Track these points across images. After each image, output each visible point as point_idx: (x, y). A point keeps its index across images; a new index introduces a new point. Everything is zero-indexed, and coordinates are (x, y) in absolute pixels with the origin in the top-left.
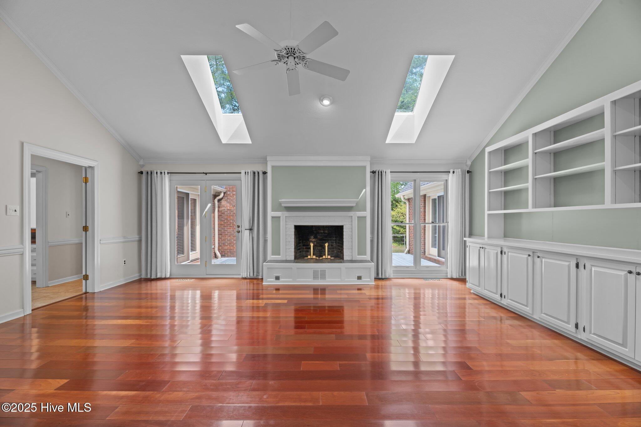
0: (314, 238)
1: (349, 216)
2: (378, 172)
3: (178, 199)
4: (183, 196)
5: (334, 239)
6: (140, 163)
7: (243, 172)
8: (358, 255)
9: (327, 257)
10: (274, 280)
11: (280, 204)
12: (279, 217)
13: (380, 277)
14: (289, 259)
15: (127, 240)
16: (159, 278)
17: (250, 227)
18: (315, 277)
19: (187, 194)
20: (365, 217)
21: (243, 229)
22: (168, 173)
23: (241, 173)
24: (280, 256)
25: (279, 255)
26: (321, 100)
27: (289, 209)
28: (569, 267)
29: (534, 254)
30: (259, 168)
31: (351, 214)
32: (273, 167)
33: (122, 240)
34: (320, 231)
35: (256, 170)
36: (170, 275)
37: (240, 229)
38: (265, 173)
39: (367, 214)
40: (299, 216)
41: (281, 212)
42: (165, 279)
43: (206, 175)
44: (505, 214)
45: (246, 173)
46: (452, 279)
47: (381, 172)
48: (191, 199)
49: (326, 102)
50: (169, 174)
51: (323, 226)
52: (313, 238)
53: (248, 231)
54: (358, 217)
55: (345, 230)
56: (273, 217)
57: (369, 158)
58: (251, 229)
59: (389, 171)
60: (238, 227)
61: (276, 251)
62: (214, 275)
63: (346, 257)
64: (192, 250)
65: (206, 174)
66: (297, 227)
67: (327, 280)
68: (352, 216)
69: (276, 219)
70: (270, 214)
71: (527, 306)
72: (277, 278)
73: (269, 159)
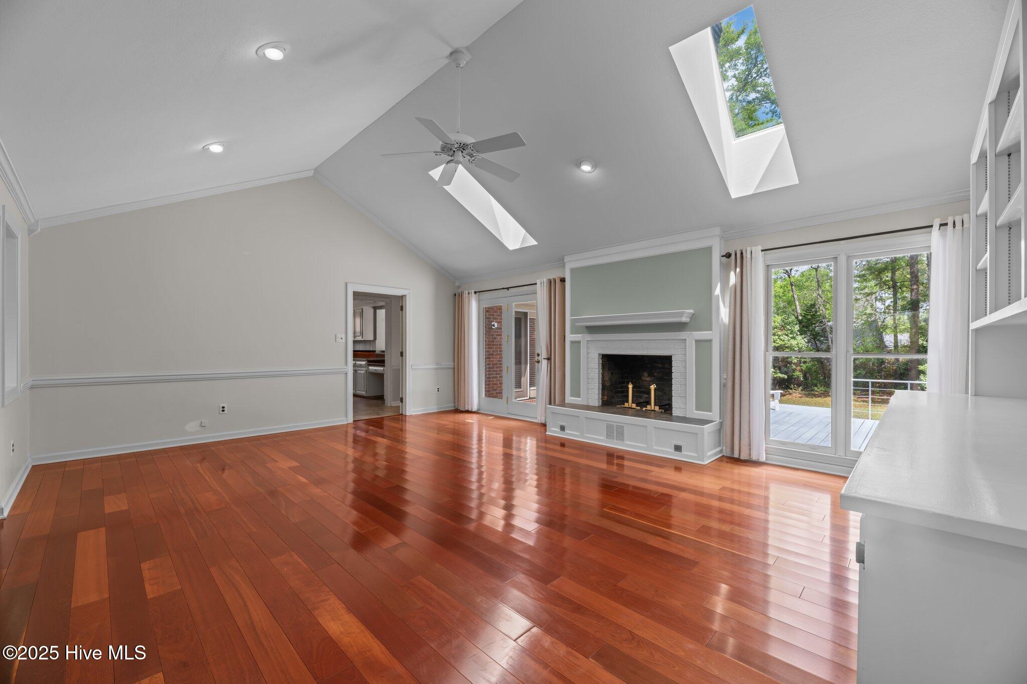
0: (648, 377)
1: (682, 340)
2: (736, 254)
3: (515, 320)
4: (520, 317)
6: (456, 285)
7: (538, 282)
8: (697, 409)
9: (653, 409)
10: (558, 430)
11: (580, 322)
12: (579, 342)
13: (736, 455)
14: (592, 405)
15: (441, 366)
17: (547, 356)
18: (609, 435)
19: (526, 314)
20: (710, 341)
22: (475, 292)
23: (536, 284)
24: (579, 399)
25: (580, 397)
26: (579, 165)
27: (592, 330)
30: (555, 275)
31: (683, 335)
32: (572, 271)
33: (436, 367)
34: (657, 365)
35: (551, 277)
37: (540, 358)
38: (563, 280)
39: (714, 335)
40: (605, 341)
41: (581, 335)
47: (742, 253)
48: (530, 319)
49: (586, 168)
50: (478, 293)
52: (647, 375)
53: (546, 361)
54: (697, 341)
55: (674, 364)
56: (572, 342)
57: (717, 231)
58: (549, 359)
59: (760, 248)
60: (538, 355)
61: (576, 391)
62: (514, 416)
63: (676, 412)
64: (532, 384)
65: (508, 289)
67: (627, 442)
68: (685, 340)
69: (576, 345)
70: (569, 337)
72: (563, 428)
73: (566, 259)
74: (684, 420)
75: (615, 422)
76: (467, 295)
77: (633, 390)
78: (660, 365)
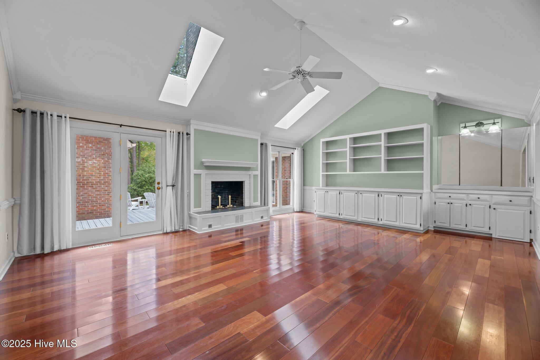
1: (248, 174)
2: (265, 144)
5: (227, 192)
6: (15, 97)
7: (168, 131)
8: (253, 202)
9: (230, 206)
10: (207, 228)
11: (202, 163)
12: (200, 175)
14: (208, 210)
16: (56, 251)
17: (173, 183)
18: (237, 221)
21: (164, 186)
22: (70, 118)
23: (165, 131)
25: (201, 207)
26: (261, 91)
27: (208, 168)
28: (375, 196)
29: (357, 193)
30: (183, 129)
31: (250, 172)
32: (195, 130)
34: (218, 186)
35: (180, 131)
36: (72, 245)
37: (160, 186)
38: (188, 134)
39: (258, 173)
40: (215, 174)
41: (201, 170)
42: (67, 250)
43: (121, 127)
44: (326, 174)
45: (171, 132)
46: (297, 212)
51: (221, 182)
53: (171, 188)
54: (254, 175)
56: (195, 174)
57: (260, 134)
58: (174, 186)
59: (270, 144)
60: (159, 183)
61: (198, 204)
62: (136, 235)
63: (246, 205)
66: (213, 183)
67: (244, 221)
68: (250, 175)
69: (198, 176)
70: (193, 171)
71: (354, 216)
72: (210, 226)
73: (192, 122)
74: (250, 207)
75: (238, 214)
76: (49, 117)
77: (221, 199)
78: (219, 186)
